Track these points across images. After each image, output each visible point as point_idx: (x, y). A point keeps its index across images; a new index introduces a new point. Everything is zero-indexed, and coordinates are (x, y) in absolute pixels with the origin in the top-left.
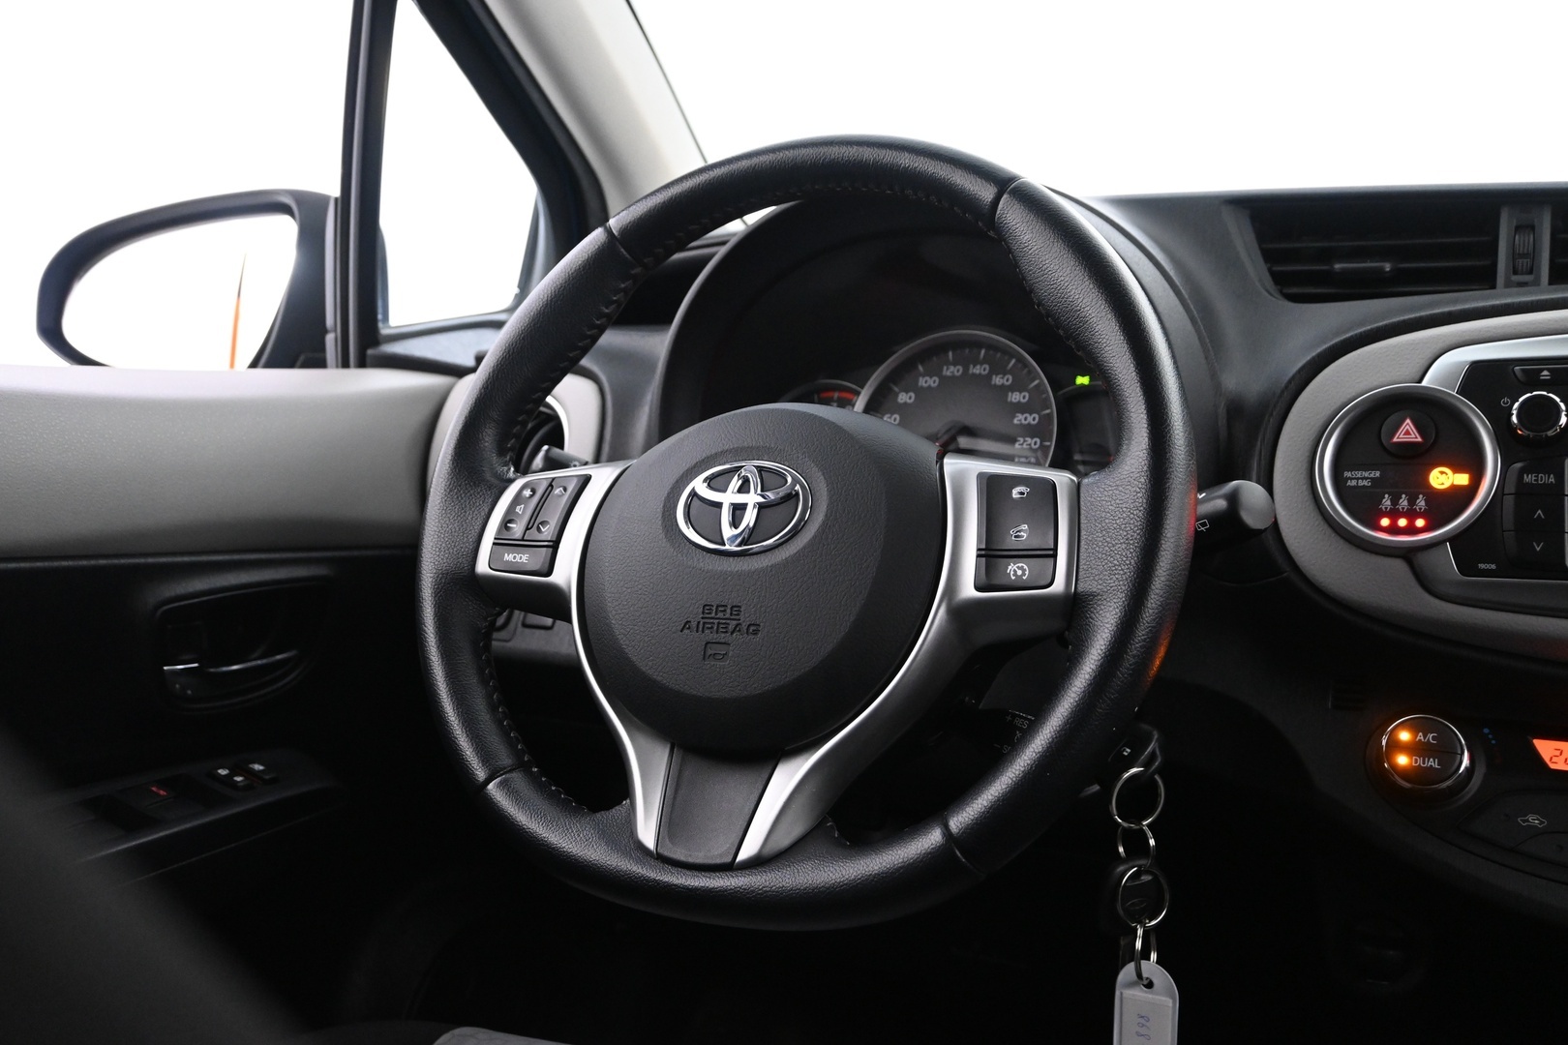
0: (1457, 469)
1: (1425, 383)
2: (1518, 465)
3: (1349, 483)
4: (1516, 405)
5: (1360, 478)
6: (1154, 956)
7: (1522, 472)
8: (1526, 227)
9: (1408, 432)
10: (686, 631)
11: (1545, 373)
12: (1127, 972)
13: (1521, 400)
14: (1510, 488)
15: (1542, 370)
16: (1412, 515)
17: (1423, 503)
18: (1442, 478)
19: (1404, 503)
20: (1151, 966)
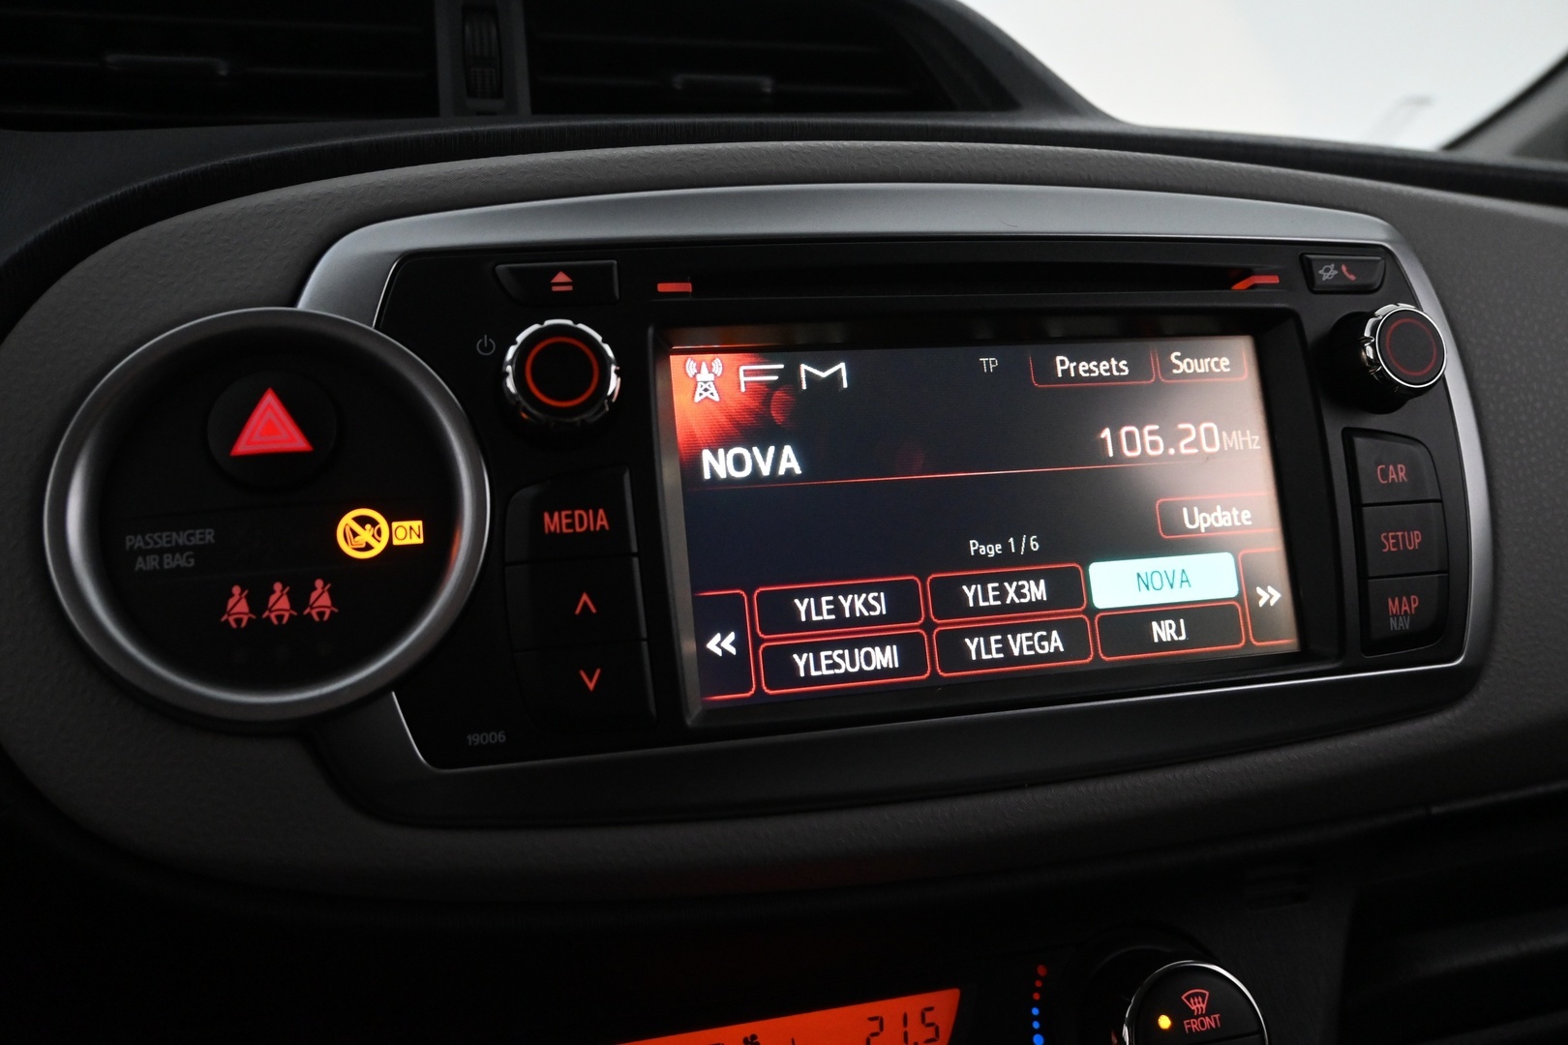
1: (302, 305)
2: (529, 492)
3: (140, 564)
4: (512, 351)
5: (166, 549)
7: (538, 507)
8: (480, 11)
9: (270, 427)
11: (561, 277)
13: (520, 339)
15: (555, 272)
17: (325, 600)
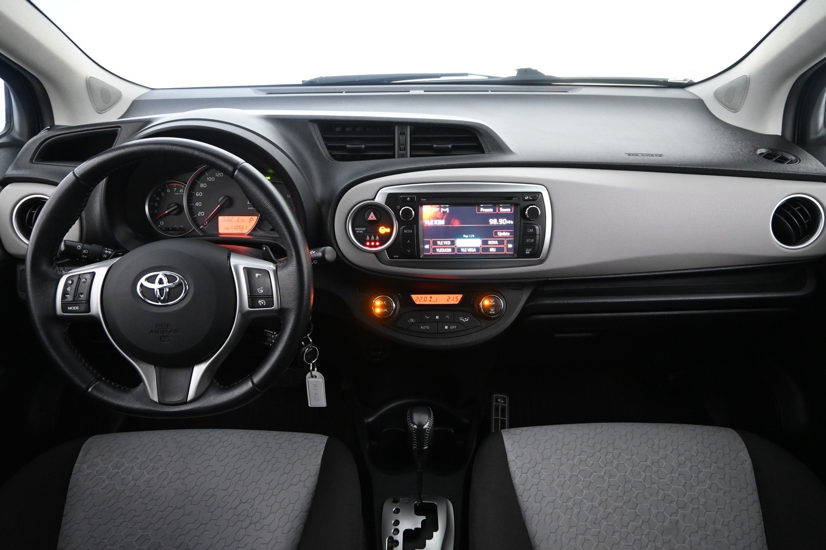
0: (386, 227)
1: (376, 201)
2: (403, 227)
3: (356, 231)
4: (401, 211)
5: (360, 230)
6: (316, 369)
7: (404, 229)
8: (403, 134)
9: (372, 217)
10: (152, 334)
11: (409, 198)
12: (309, 375)
13: (402, 209)
14: (401, 233)
15: (407, 197)
16: (375, 241)
17: (378, 238)
18: (383, 230)
19: (373, 238)
20: (315, 373)
